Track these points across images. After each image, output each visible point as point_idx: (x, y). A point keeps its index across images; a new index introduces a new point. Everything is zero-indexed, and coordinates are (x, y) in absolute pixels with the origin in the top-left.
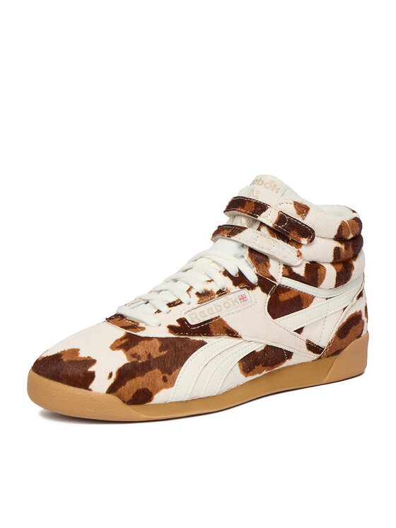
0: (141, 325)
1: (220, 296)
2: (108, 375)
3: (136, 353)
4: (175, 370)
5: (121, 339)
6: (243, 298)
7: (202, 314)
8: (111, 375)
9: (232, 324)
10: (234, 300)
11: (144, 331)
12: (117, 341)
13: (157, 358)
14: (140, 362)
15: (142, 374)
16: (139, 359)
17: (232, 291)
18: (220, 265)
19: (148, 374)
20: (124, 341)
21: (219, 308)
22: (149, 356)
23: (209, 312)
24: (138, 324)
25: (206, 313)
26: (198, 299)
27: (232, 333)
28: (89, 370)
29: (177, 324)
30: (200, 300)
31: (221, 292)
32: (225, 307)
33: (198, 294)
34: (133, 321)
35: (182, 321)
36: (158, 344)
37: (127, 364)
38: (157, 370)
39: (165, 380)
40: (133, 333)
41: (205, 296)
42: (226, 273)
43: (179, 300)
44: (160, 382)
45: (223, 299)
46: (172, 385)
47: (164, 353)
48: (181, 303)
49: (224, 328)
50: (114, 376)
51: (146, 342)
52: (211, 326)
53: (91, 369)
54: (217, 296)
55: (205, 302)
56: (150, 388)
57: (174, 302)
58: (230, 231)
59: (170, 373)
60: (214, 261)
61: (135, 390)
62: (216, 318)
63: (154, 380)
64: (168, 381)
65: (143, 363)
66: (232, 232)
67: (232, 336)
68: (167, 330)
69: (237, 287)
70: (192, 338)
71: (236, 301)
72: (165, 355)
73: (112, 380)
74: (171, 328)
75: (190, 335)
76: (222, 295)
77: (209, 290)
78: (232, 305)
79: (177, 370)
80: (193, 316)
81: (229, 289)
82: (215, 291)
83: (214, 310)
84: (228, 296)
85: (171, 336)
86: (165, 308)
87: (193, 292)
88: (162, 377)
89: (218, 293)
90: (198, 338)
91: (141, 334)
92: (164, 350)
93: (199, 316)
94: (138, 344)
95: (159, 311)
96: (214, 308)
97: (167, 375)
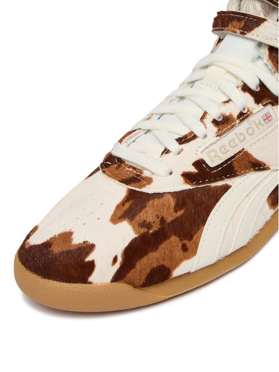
0: (146, 174)
1: (241, 121)
2: (111, 260)
3: (145, 221)
4: (196, 232)
5: (123, 203)
6: (268, 118)
7: (223, 150)
8: (115, 260)
9: (258, 154)
10: (257, 123)
11: (152, 185)
12: (118, 207)
13: (173, 222)
14: (151, 232)
15: (155, 248)
16: (149, 229)
17: (254, 112)
18: (237, 78)
19: (163, 245)
20: (127, 206)
21: (241, 137)
22: (163, 220)
23: (230, 146)
24: (141, 172)
25: (228, 147)
26: (215, 129)
27: (258, 166)
28: (87, 259)
29: (193, 170)
30: (219, 130)
31: (243, 116)
32: (248, 134)
33: (215, 122)
34: (135, 168)
35: (199, 164)
36: (172, 202)
37: (136, 239)
38: (174, 239)
39: (185, 248)
40: (137, 189)
41: (223, 123)
42: (245, 88)
43: (192, 132)
44: (178, 252)
45: (245, 123)
46: (194, 253)
47: (180, 213)
48: (195, 137)
49: (250, 162)
50: (120, 260)
51: (156, 201)
52: (236, 165)
53: (89, 259)
54: (238, 121)
55: (225, 133)
56: (167, 264)
57: (186, 136)
58: (243, 24)
59: (190, 237)
60: (228, 72)
61: (148, 271)
62: (240, 152)
63: (171, 252)
64: (188, 251)
65: (155, 233)
66: (245, 25)
67: (260, 170)
68: (182, 179)
69: (260, 105)
70: (213, 185)
71: (260, 124)
72: (182, 216)
73: (118, 265)
74: (187, 176)
75: (210, 182)
76: (244, 119)
77: (228, 114)
78: (256, 129)
79: (198, 233)
80: (212, 154)
81: (251, 109)
82: (235, 115)
83: (237, 141)
84: (251, 119)
85: (188, 187)
86: (174, 146)
87: (208, 120)
88: (180, 245)
89: (239, 117)
90: (220, 183)
91: (148, 189)
92: (180, 209)
93: (219, 154)
94: (145, 207)
95: (166, 151)
96: (236, 139)
97: (186, 242)
